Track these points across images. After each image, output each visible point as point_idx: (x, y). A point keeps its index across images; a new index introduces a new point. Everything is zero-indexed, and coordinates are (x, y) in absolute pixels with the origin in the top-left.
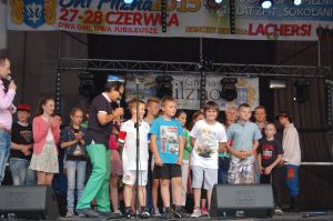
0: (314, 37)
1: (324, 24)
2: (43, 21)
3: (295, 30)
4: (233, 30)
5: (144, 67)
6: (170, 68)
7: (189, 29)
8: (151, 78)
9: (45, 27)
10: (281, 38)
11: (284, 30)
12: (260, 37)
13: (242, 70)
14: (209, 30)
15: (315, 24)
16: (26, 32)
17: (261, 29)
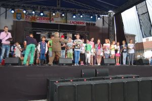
0: (85, 25)
1: (87, 22)
2: (21, 18)
3: (81, 23)
4: (66, 22)
5: (45, 30)
6: (52, 31)
7: (56, 22)
8: (47, 33)
9: (22, 20)
10: (78, 25)
11: (78, 23)
12: (73, 24)
13: (68, 32)
14: (61, 22)
15: (85, 22)
16: (17, 21)
17: (73, 23)
